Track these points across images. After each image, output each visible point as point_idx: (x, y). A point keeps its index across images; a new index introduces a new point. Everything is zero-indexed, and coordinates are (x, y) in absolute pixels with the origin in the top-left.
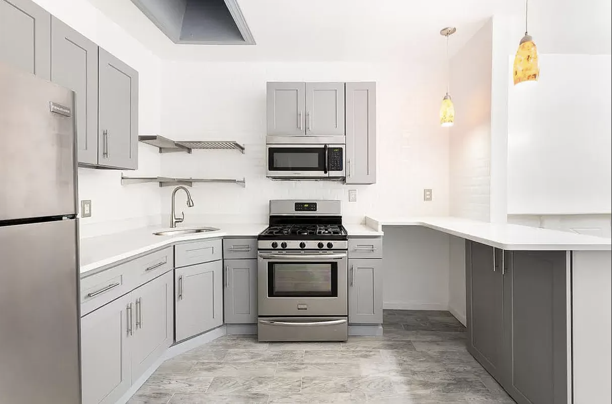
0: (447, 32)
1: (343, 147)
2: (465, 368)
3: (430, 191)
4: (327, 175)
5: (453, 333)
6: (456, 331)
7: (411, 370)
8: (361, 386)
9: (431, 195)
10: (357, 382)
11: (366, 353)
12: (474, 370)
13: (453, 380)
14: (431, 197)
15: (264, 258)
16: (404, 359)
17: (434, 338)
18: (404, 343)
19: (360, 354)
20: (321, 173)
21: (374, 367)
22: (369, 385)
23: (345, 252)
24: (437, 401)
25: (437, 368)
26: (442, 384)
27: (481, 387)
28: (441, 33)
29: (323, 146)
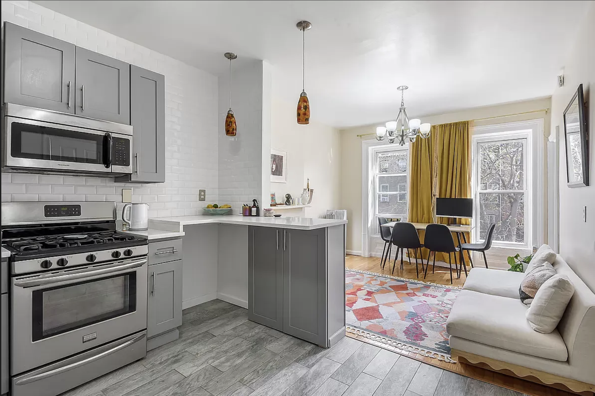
0: (230, 56)
1: (130, 138)
2: (255, 332)
3: (204, 191)
4: (109, 170)
5: (232, 313)
6: (232, 311)
7: (222, 351)
8: (191, 384)
9: (204, 195)
10: (186, 384)
11: (175, 359)
12: (261, 330)
13: (253, 343)
14: (205, 197)
15: (24, 288)
16: (211, 347)
17: (221, 322)
18: (202, 335)
19: (169, 362)
20: (100, 168)
21: (192, 365)
22: (198, 379)
23: (145, 258)
24: (253, 360)
25: (238, 341)
26: (249, 348)
27: (270, 338)
28: (225, 54)
29: (103, 134)
